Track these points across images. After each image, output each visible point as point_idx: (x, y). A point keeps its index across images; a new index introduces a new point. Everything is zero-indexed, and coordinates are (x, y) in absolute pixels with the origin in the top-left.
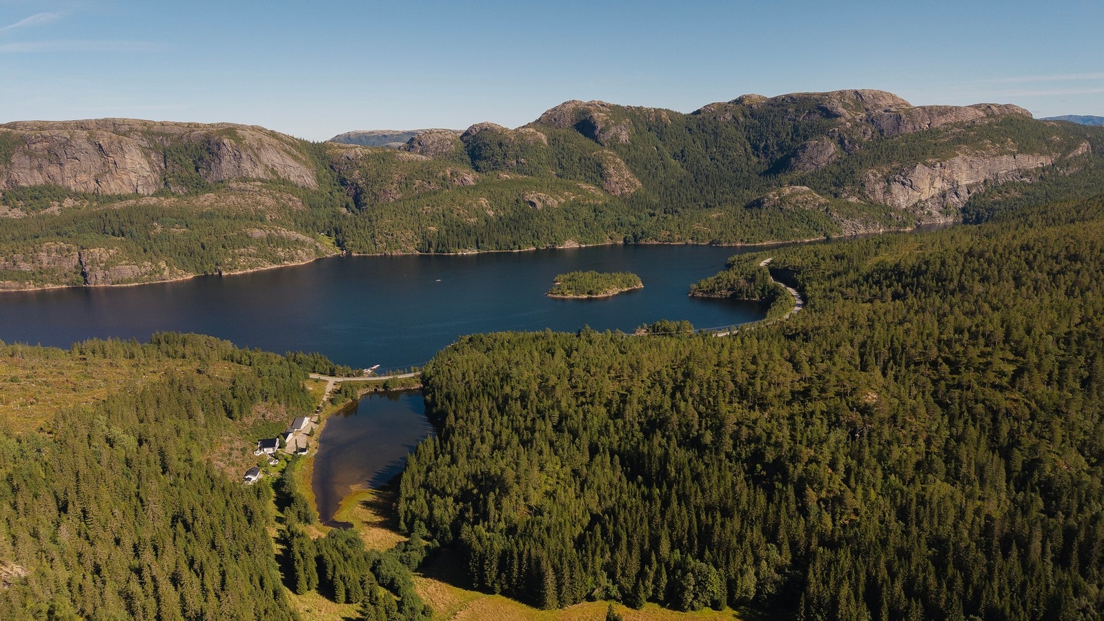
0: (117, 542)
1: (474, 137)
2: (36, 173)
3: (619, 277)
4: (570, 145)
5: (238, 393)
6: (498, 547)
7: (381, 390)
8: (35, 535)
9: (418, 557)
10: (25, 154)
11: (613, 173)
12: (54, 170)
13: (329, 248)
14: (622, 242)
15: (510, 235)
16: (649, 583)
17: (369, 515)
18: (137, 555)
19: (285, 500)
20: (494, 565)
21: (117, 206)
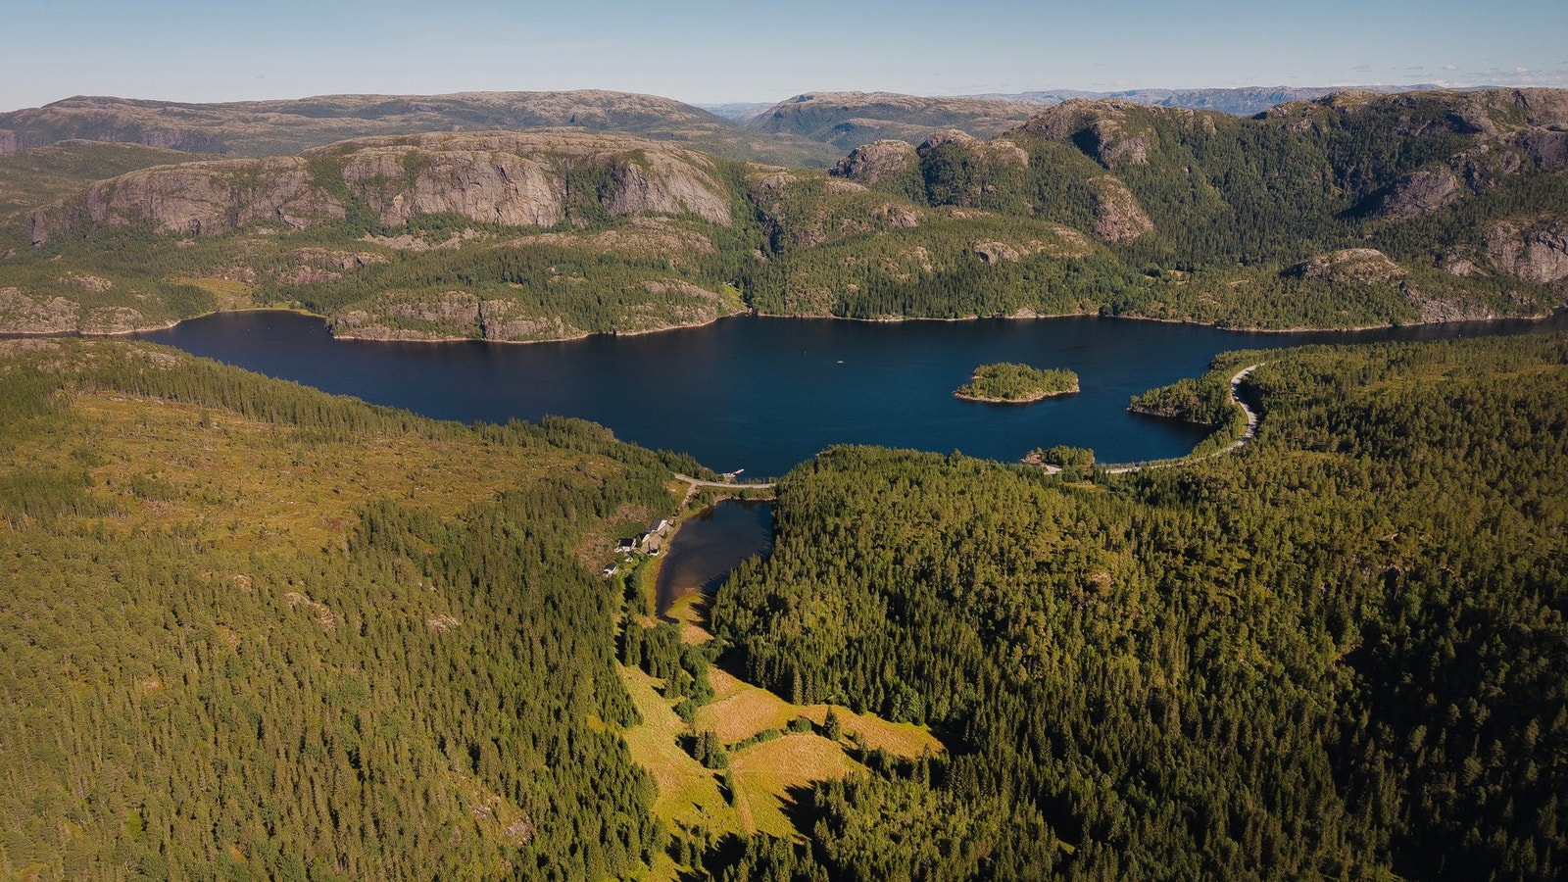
0: (509, 610)
1: (933, 150)
2: (438, 198)
3: (1051, 374)
4: (1060, 168)
5: (607, 494)
6: (767, 654)
7: (737, 498)
8: (461, 599)
9: (716, 652)
10: (429, 177)
11: (1112, 209)
12: (456, 195)
13: (733, 304)
14: (1096, 313)
15: (946, 299)
16: (871, 697)
17: (694, 616)
18: (521, 622)
19: (630, 594)
20: (763, 667)
21: (517, 243)
